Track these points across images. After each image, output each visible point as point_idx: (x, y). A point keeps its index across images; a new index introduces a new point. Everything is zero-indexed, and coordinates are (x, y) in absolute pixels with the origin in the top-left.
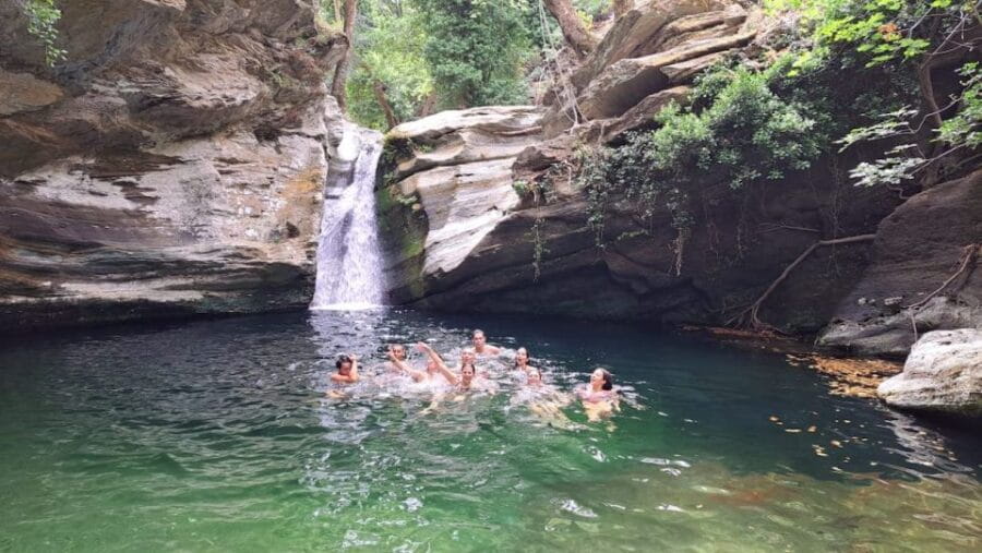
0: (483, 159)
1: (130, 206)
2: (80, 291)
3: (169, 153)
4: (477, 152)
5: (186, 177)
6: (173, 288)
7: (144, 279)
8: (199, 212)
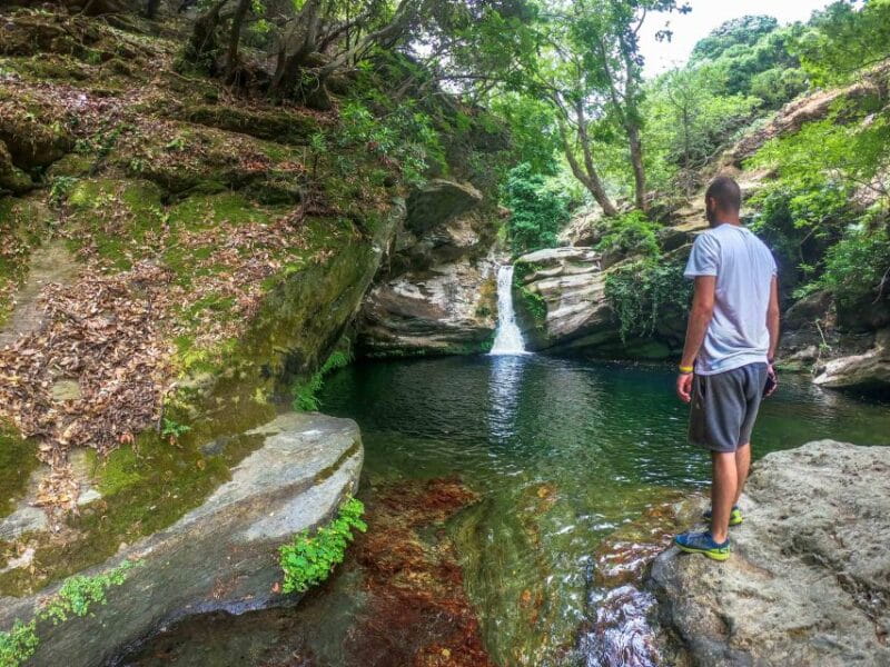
0: (571, 274)
1: (423, 297)
2: (405, 340)
3: (439, 270)
4: (567, 271)
5: (445, 282)
6: (438, 340)
7: (428, 335)
8: (451, 300)
